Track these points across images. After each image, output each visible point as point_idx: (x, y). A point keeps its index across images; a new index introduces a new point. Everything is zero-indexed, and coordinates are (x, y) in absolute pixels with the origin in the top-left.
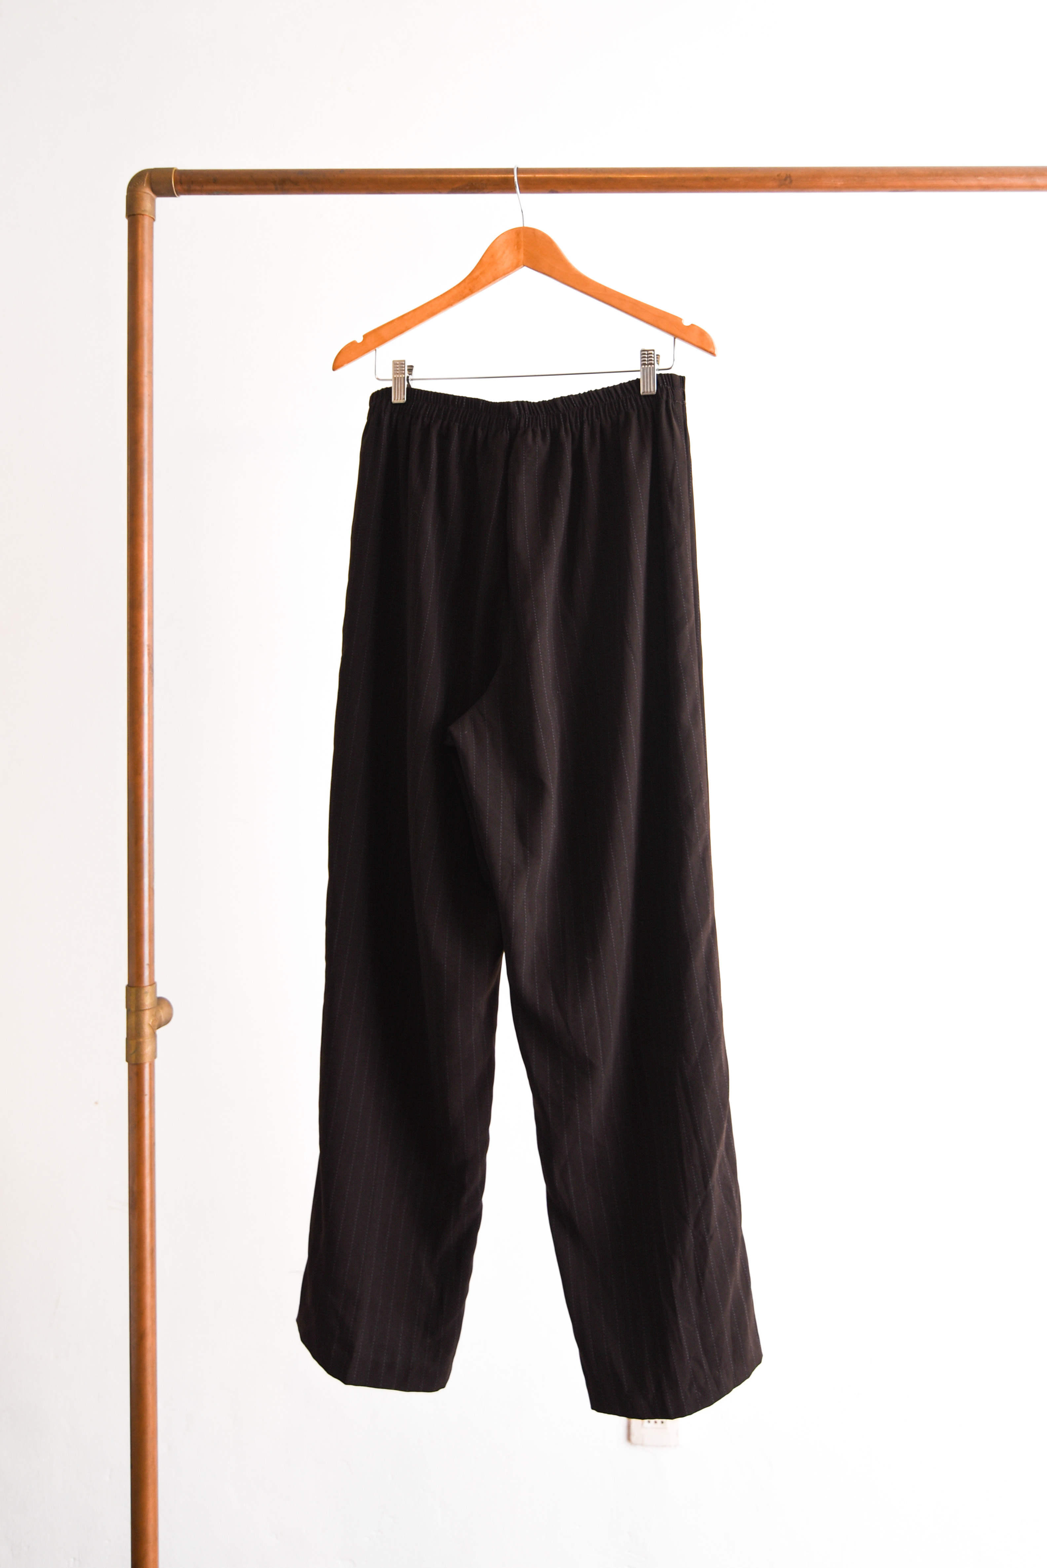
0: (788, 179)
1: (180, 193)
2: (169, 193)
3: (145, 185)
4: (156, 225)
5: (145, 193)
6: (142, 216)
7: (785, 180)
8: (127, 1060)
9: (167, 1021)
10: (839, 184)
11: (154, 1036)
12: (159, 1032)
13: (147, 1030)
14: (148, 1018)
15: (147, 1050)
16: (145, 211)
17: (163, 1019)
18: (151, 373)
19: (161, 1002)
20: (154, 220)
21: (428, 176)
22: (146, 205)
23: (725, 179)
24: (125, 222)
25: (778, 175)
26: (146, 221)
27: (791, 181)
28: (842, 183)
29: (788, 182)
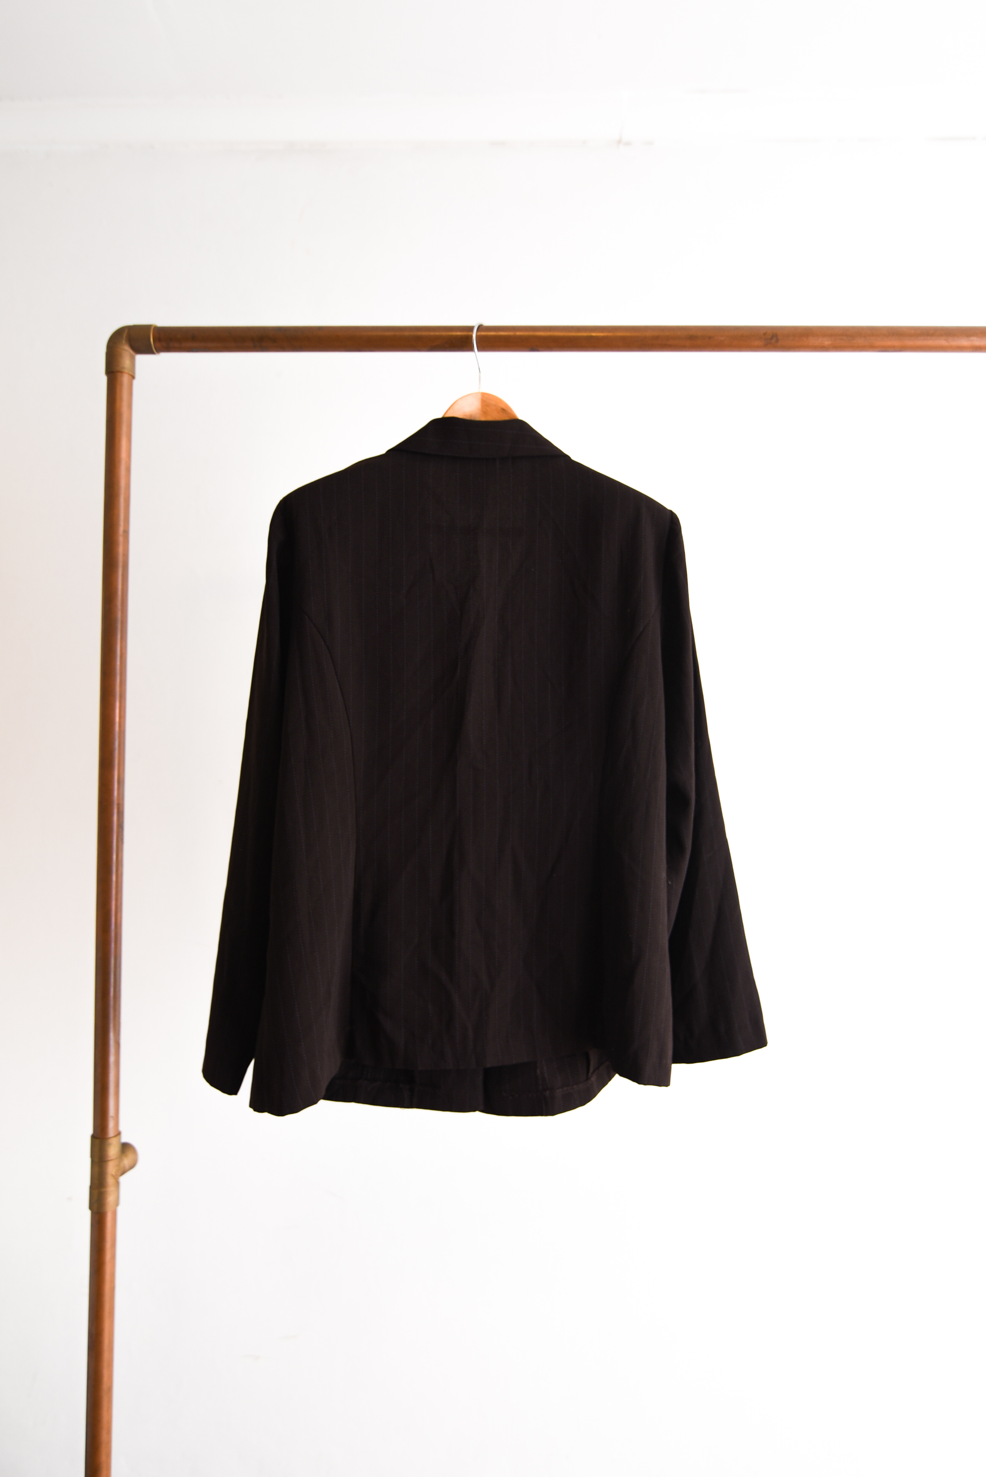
0: (774, 338)
1: (159, 350)
2: (148, 351)
3: (124, 342)
4: (135, 382)
5: (124, 350)
6: (120, 374)
7: (772, 338)
8: (91, 1207)
9: (132, 1167)
10: (827, 343)
11: (117, 1184)
12: (123, 1179)
13: (110, 1180)
14: (111, 1168)
15: (110, 1199)
16: (123, 368)
17: (127, 1167)
18: (126, 532)
19: (126, 1147)
20: (133, 377)
21: (407, 333)
22: (126, 362)
23: (710, 338)
24: (104, 380)
25: (765, 334)
26: (125, 378)
27: (777, 340)
28: (830, 343)
29: (773, 341)
